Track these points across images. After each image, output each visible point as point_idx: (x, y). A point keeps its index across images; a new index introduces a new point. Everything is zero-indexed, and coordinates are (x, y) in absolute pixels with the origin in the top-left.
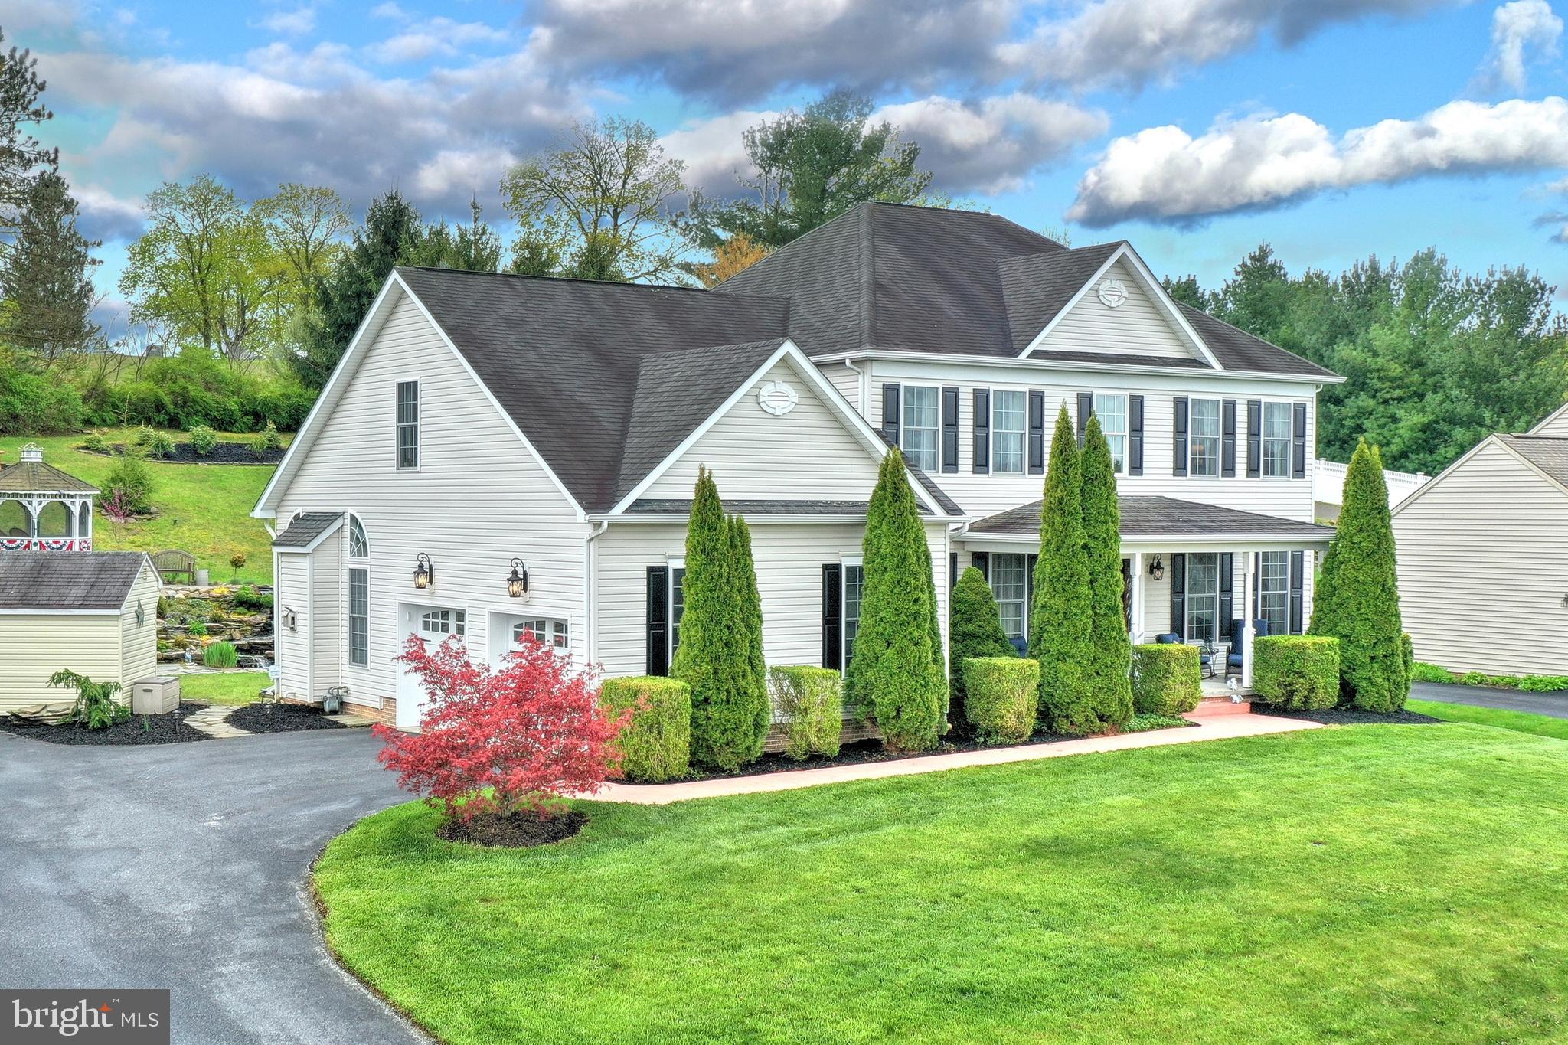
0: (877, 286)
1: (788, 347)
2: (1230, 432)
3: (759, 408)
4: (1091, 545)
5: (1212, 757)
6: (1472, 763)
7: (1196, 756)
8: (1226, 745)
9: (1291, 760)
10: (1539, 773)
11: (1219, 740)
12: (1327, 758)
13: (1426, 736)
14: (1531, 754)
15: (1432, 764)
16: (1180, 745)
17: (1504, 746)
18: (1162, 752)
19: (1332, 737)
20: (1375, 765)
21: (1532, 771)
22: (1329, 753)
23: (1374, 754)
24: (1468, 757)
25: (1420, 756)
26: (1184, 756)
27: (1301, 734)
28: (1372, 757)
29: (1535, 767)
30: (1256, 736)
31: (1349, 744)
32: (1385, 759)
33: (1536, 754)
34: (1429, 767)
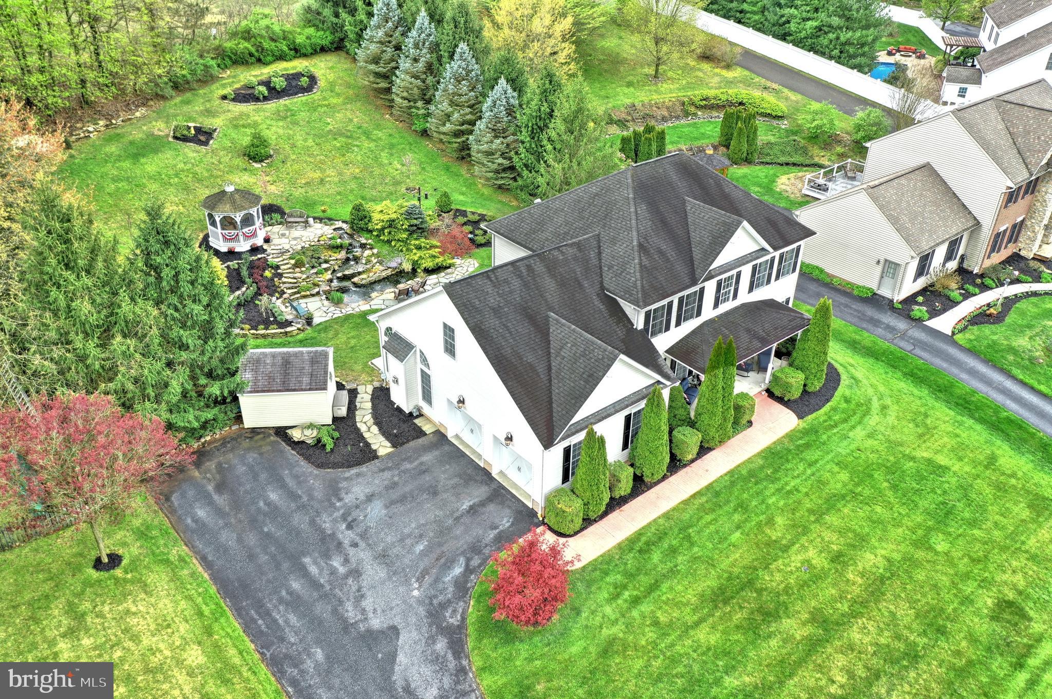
0: (641, 246)
2: (772, 267)
5: (762, 475)
6: (850, 459)
7: (756, 476)
8: (766, 458)
9: (790, 472)
10: (873, 464)
11: (762, 451)
12: (801, 467)
13: (832, 423)
14: (869, 437)
15: (837, 464)
16: (749, 461)
17: (859, 428)
18: (744, 472)
19: (801, 438)
20: (818, 470)
21: (870, 462)
22: (802, 460)
23: (817, 457)
24: (848, 451)
25: (832, 454)
26: (753, 477)
27: (790, 436)
28: (816, 461)
29: (871, 456)
30: (774, 443)
31: (808, 446)
32: (821, 463)
33: (870, 436)
34: (836, 469)
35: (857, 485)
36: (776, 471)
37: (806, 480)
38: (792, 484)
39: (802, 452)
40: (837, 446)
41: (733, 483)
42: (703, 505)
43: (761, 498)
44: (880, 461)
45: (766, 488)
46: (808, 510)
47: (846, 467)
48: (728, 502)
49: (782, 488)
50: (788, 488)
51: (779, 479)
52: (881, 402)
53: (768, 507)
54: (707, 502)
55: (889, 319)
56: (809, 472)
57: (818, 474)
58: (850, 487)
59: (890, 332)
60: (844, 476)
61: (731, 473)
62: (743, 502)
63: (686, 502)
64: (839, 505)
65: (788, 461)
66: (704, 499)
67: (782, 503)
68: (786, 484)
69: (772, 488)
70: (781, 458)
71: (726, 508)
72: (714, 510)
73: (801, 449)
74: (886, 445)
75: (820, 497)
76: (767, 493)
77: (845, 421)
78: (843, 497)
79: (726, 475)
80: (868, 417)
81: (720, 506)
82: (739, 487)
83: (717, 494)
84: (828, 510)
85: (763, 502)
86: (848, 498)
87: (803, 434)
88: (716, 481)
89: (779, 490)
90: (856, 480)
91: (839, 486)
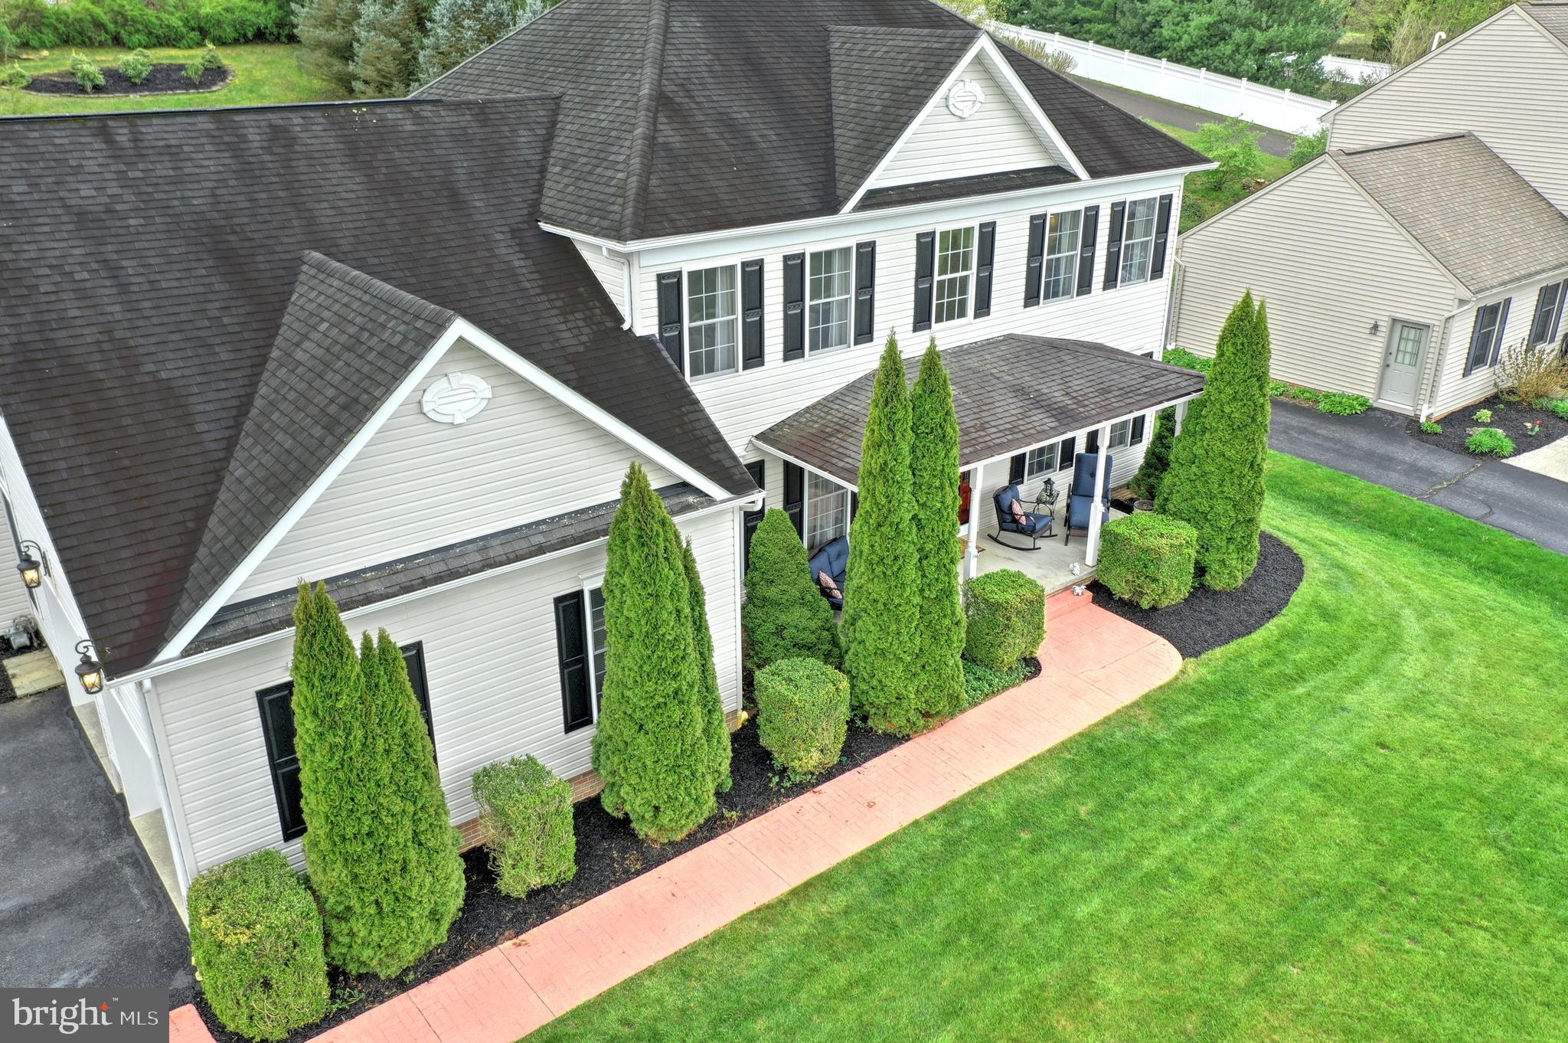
0: (662, 101)
1: (460, 328)
2: (1090, 242)
3: (424, 420)
4: (921, 516)
5: (1059, 821)
6: (1357, 772)
7: (1038, 824)
8: (1077, 767)
9: (1155, 811)
10: (1433, 788)
11: (1064, 746)
12: (1194, 796)
13: (1289, 670)
14: (1406, 708)
15: (1315, 787)
16: (1020, 774)
17: (1372, 686)
18: (998, 810)
19: (1192, 709)
20: (1251, 806)
21: (1424, 781)
22: (1196, 771)
23: (1245, 765)
24: (1347, 747)
25: (1297, 757)
26: (1025, 824)
27: (1158, 702)
28: (1245, 778)
29: (1424, 763)
30: (1106, 721)
31: (1213, 731)
32: (1261, 782)
33: (1412, 705)
34: (1313, 802)
35: (1392, 854)
36: (1106, 807)
37: (1210, 837)
38: (1164, 851)
39: (1196, 748)
40: (1311, 733)
41: (952, 846)
42: (828, 922)
43: (1047, 898)
44: (1455, 779)
45: (1067, 862)
46: (1221, 946)
47: (1347, 796)
48: (924, 912)
49: (1128, 864)
50: (1148, 864)
51: (1117, 834)
52: (1427, 622)
53: (1072, 931)
54: (846, 912)
55: (1410, 453)
56: (1221, 810)
57: (1249, 818)
58: (1367, 860)
59: (1421, 480)
60: (1343, 824)
61: (952, 812)
62: (979, 915)
63: (767, 914)
64: (1335, 927)
65: (1148, 775)
66: (840, 900)
67: (1125, 916)
68: (1143, 850)
69: (1091, 862)
70: (1127, 765)
71: (917, 936)
72: (868, 944)
73: (1192, 739)
74: (1468, 731)
75: (1263, 898)
76: (1072, 881)
77: (1328, 664)
78: (1347, 896)
79: (932, 817)
80: (1396, 657)
81: (893, 927)
82: (971, 859)
83: (890, 884)
84: (1294, 942)
85: (1055, 913)
86: (1364, 902)
87: (1201, 697)
88: (893, 839)
89: (1114, 872)
90: (1385, 838)
91: (1328, 857)
